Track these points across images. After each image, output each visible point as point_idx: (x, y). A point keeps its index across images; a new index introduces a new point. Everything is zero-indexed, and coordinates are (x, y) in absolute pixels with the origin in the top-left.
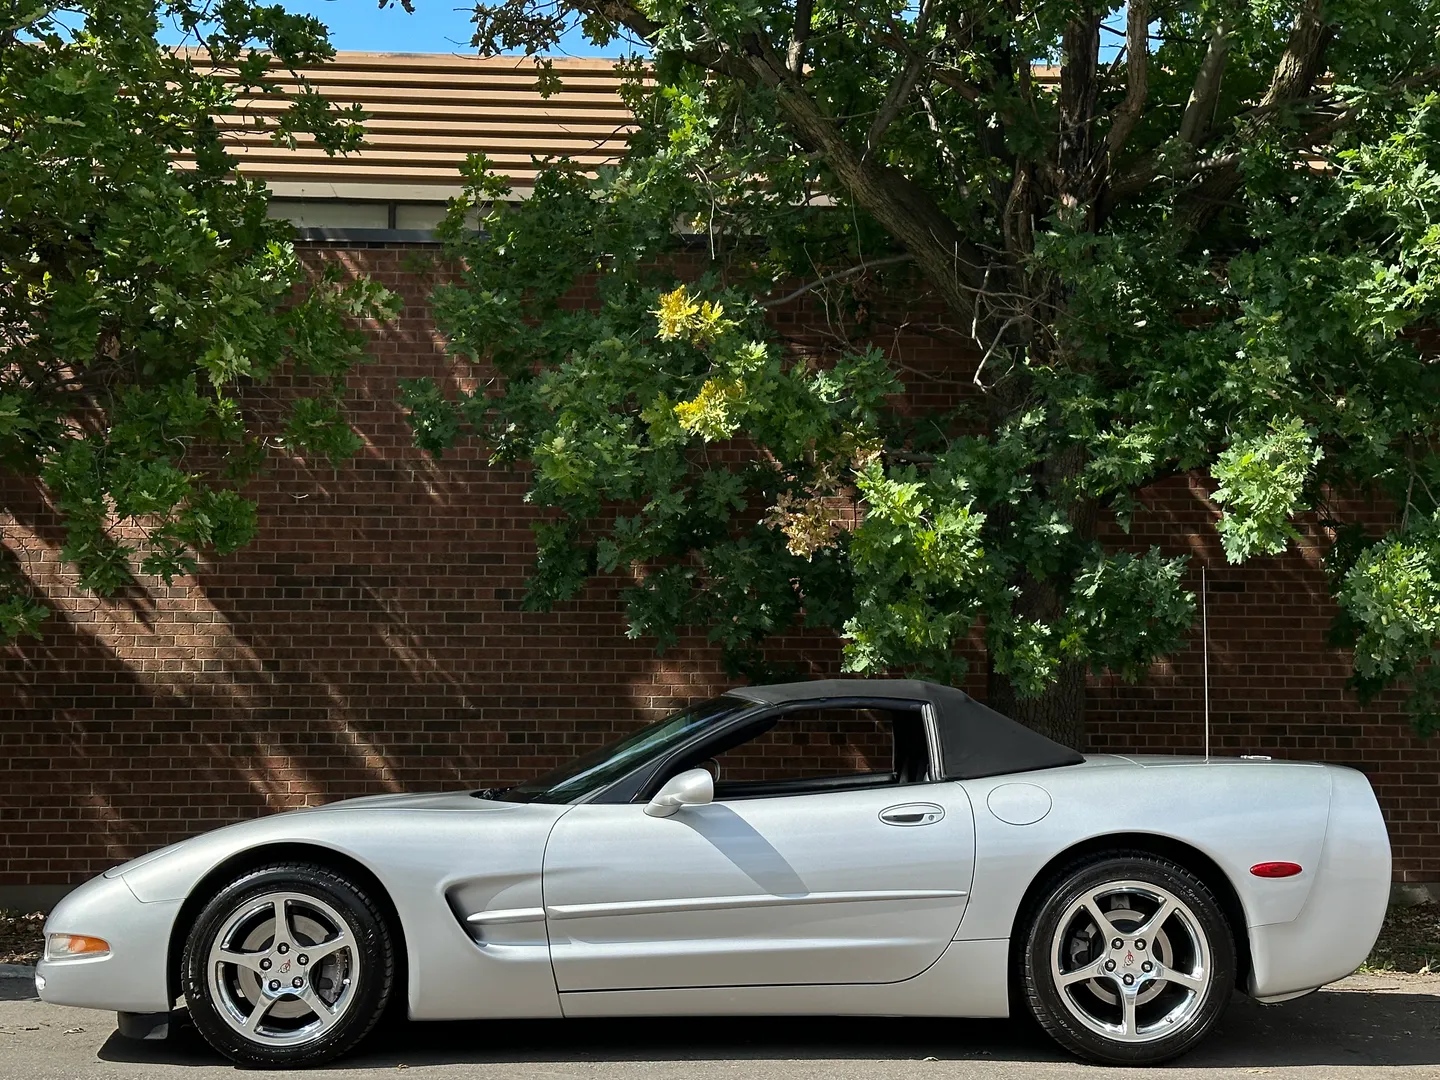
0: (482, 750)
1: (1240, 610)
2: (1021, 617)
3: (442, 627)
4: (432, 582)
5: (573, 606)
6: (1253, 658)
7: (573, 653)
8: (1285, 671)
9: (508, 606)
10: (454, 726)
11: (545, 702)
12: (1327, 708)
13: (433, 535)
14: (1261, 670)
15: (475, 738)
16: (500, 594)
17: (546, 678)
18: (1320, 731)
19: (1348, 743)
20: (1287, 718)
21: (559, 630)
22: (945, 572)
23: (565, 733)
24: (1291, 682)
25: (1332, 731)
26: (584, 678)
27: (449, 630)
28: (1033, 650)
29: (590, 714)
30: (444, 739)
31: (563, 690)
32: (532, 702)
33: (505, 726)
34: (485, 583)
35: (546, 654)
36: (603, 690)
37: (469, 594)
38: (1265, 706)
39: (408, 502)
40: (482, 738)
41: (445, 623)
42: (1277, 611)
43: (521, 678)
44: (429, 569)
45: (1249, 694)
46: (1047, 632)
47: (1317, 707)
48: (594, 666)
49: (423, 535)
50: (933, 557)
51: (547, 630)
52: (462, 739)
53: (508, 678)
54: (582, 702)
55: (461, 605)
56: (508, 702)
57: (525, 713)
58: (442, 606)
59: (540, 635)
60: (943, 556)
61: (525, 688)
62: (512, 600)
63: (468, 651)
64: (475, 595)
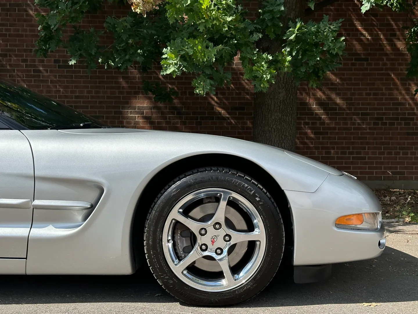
1: (366, 69)
2: (257, 50)
3: (31, 75)
4: (26, 56)
6: (370, 89)
7: (87, 87)
8: (383, 94)
9: (59, 67)
12: (401, 110)
13: (26, 36)
14: (375, 94)
16: (56, 61)
17: (77, 97)
18: (397, 119)
19: (409, 124)
20: (384, 114)
21: (81, 77)
22: (215, 22)
24: (386, 99)
25: (402, 119)
26: (92, 97)
27: (34, 76)
28: (263, 67)
29: (95, 112)
31: (84, 102)
34: (49, 56)
35: (76, 87)
36: (100, 102)
37: (42, 61)
38: (375, 109)
39: (15, 21)
41: (32, 73)
42: (382, 69)
43: (66, 97)
44: (25, 50)
45: (368, 104)
46: (271, 58)
47: (397, 109)
48: (96, 92)
49: (22, 36)
50: (208, 13)
51: (76, 77)
54: (92, 107)
55: (39, 66)
58: (31, 66)
59: (74, 79)
60: (214, 12)
61: (67, 101)
62: (61, 64)
63: (43, 85)
64: (45, 62)
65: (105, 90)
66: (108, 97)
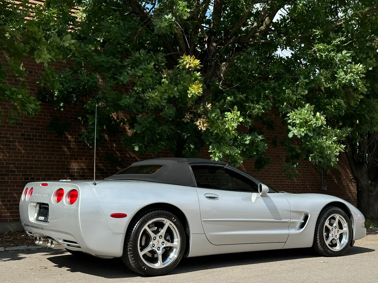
0: (16, 182)
5: (44, 140)
7: (44, 154)
9: (25, 139)
10: (7, 175)
11: (35, 168)
15: (14, 179)
16: (22, 135)
17: (36, 161)
21: (40, 147)
23: (41, 177)
26: (47, 161)
27: (6, 145)
30: (4, 179)
31: (41, 165)
32: (32, 168)
33: (23, 175)
34: (17, 131)
35: (36, 154)
36: (52, 165)
37: (13, 134)
40: (16, 179)
41: (5, 143)
43: (28, 161)
48: (50, 158)
51: (36, 146)
52: (10, 179)
53: (24, 160)
54: (46, 168)
55: (10, 138)
56: (24, 168)
57: (29, 172)
59: (34, 148)
61: (29, 164)
62: (26, 137)
63: (12, 152)
64: (14, 135)
65: (56, 156)
66: (57, 162)
